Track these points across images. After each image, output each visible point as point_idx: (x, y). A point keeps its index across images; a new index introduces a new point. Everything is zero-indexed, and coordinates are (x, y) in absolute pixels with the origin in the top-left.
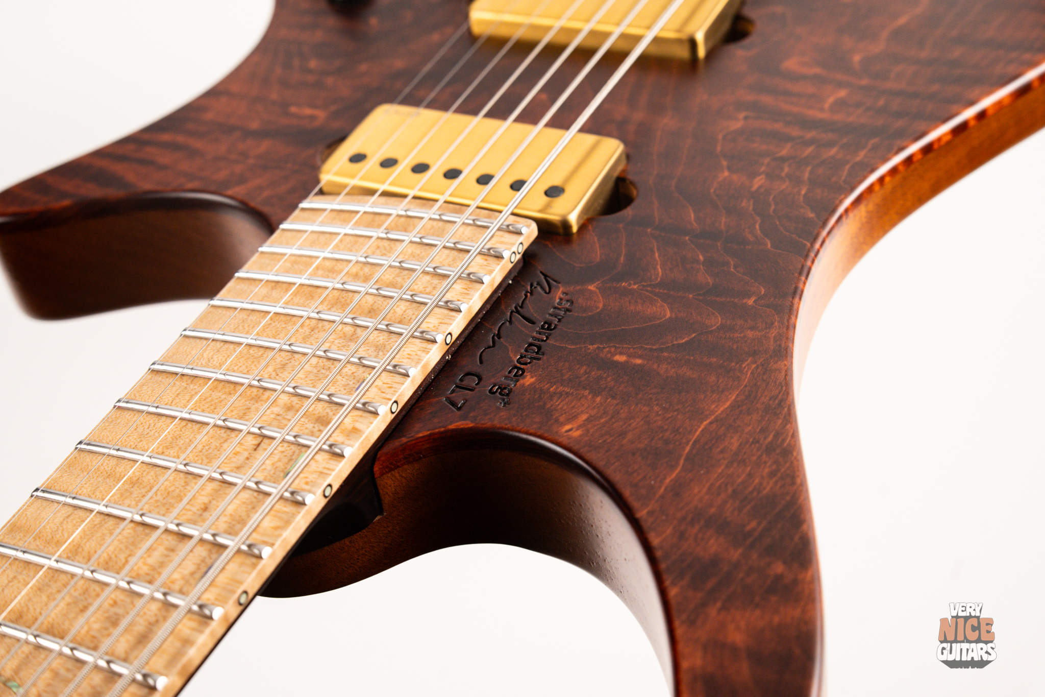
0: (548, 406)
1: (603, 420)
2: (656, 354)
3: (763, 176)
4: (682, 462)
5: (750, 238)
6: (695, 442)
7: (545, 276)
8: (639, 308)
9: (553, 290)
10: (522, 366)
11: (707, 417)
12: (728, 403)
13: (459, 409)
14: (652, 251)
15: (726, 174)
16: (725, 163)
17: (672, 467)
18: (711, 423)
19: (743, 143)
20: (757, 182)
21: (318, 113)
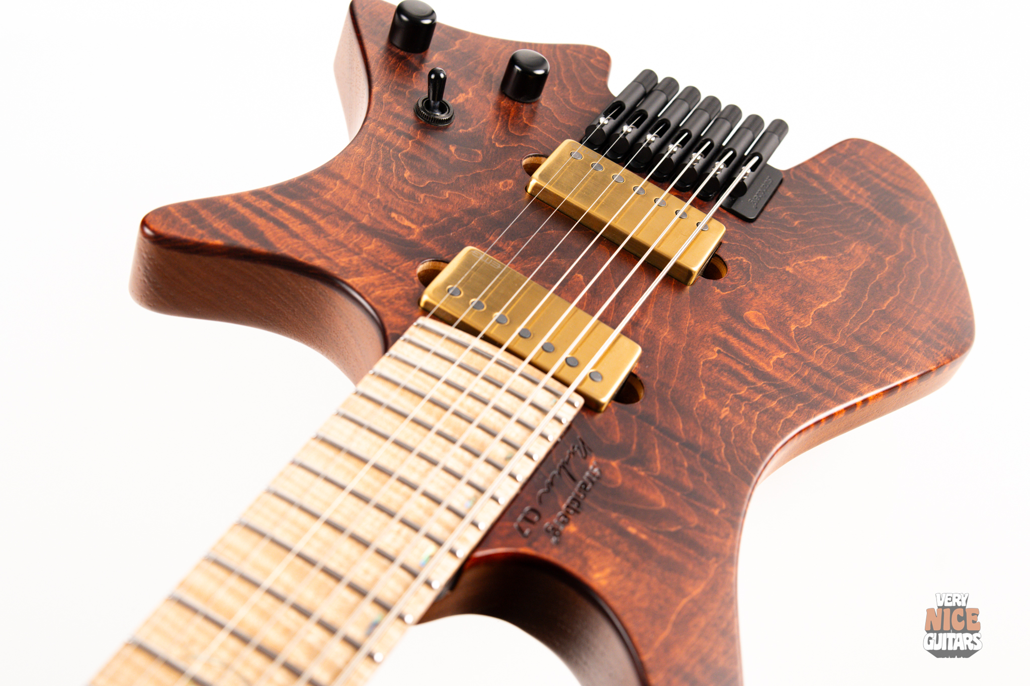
0: (585, 554)
2: (655, 534)
3: (728, 408)
4: (670, 625)
5: (719, 460)
6: (679, 613)
7: (583, 443)
8: (645, 492)
9: (588, 456)
10: (568, 515)
11: (686, 595)
12: (700, 589)
13: (526, 537)
14: (654, 447)
15: (704, 397)
16: (704, 387)
17: (664, 628)
18: (689, 601)
19: (716, 375)
20: (724, 412)
21: (413, 226)
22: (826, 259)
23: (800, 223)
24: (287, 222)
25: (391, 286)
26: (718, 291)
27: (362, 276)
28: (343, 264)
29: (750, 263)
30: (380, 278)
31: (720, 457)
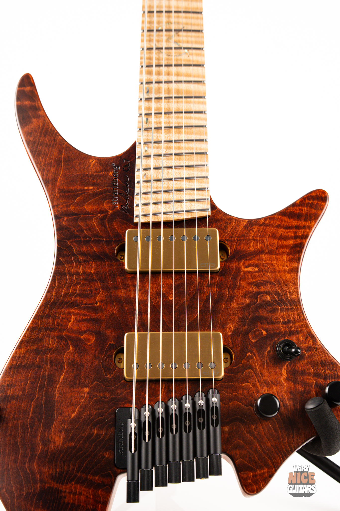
0: (102, 167)
1: (86, 167)
2: (83, 192)
3: (81, 273)
4: (62, 160)
6: (62, 167)
8: (94, 207)
10: (115, 178)
11: (62, 175)
12: (58, 181)
14: (100, 231)
16: (94, 277)
17: (64, 158)
18: (60, 173)
19: (92, 288)
20: (81, 270)
21: (246, 269)
22: (71, 416)
23: (94, 433)
24: (286, 231)
25: (232, 231)
26: (112, 343)
27: (244, 227)
28: (254, 227)
29: (106, 377)
30: (238, 231)
31: (73, 245)
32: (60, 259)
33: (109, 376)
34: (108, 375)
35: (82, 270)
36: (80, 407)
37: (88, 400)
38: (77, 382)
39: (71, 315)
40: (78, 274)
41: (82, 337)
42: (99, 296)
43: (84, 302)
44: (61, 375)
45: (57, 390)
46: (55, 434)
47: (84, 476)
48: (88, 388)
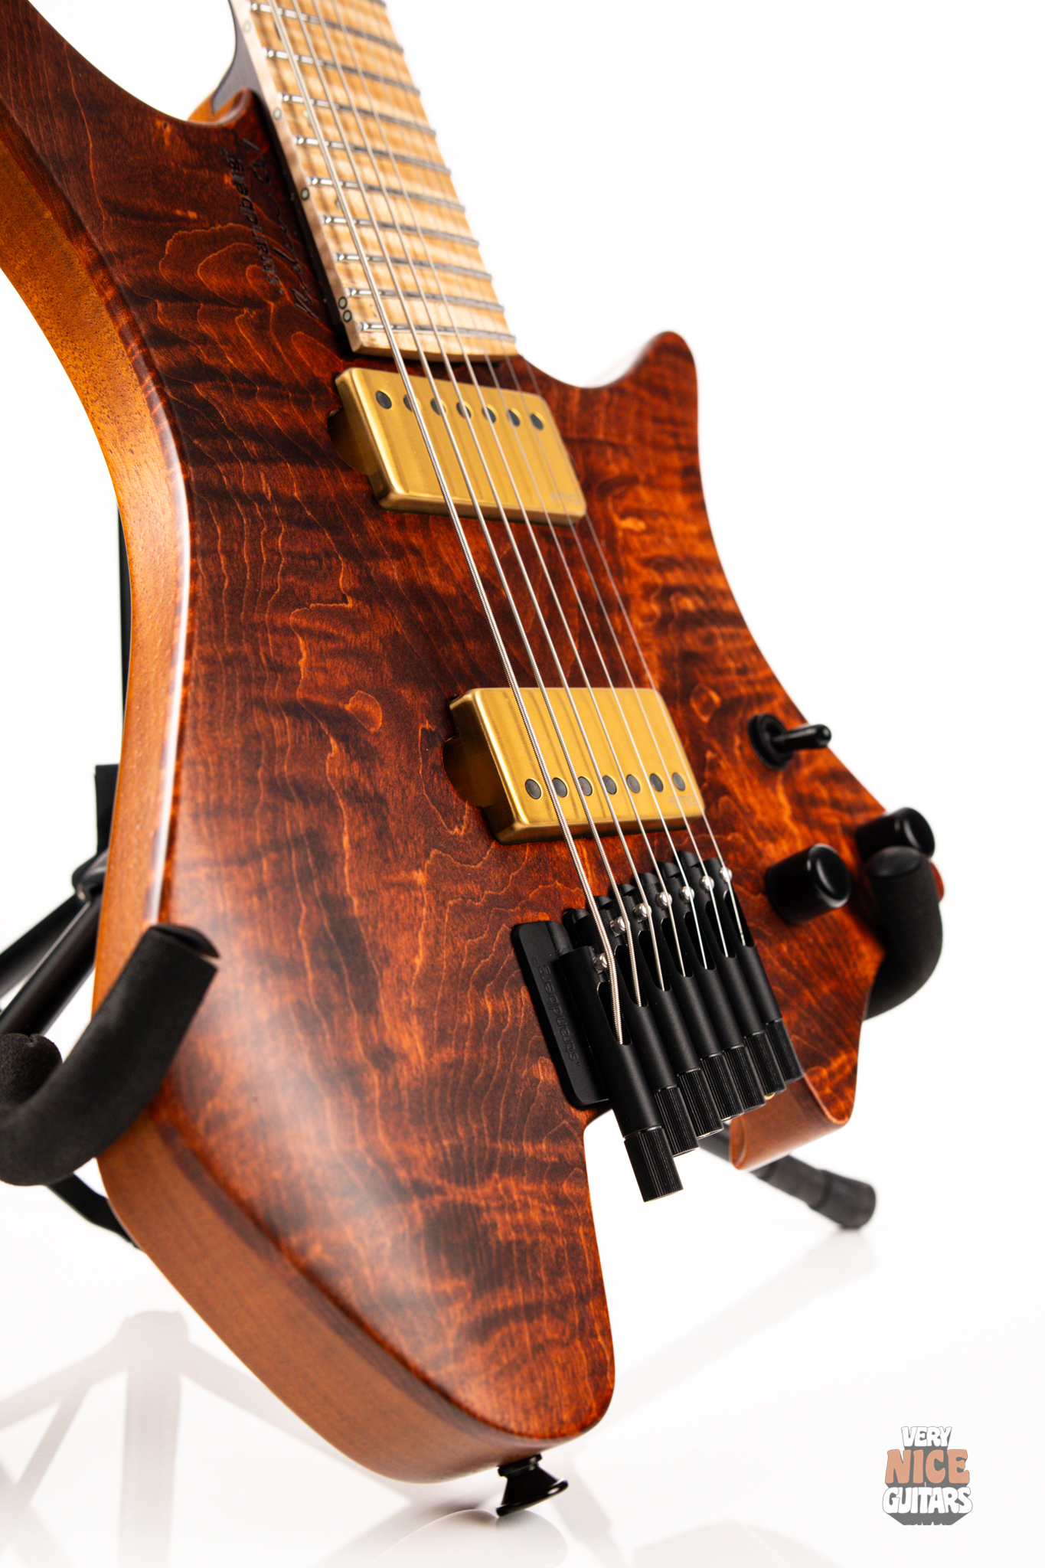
0: (196, 151)
1: (153, 140)
2: (174, 224)
3: (269, 498)
4: (77, 100)
6: (83, 123)
8: (224, 282)
10: (243, 196)
11: (94, 152)
12: (92, 170)
14: (267, 363)
17: (79, 94)
18: (88, 146)
19: (317, 550)
20: (267, 487)
22: (415, 964)
23: (486, 1012)
24: (657, 427)
26: (427, 725)
27: (578, 407)
28: (597, 409)
29: (451, 832)
31: (216, 400)
32: (196, 442)
33: (456, 829)
34: (454, 827)
35: (269, 488)
36: (427, 935)
37: (437, 911)
38: (390, 854)
39: (294, 635)
40: (261, 498)
41: (348, 707)
42: (342, 576)
43: (314, 595)
44: (341, 833)
45: (348, 884)
46: (395, 1026)
47: (513, 1149)
48: (423, 870)
